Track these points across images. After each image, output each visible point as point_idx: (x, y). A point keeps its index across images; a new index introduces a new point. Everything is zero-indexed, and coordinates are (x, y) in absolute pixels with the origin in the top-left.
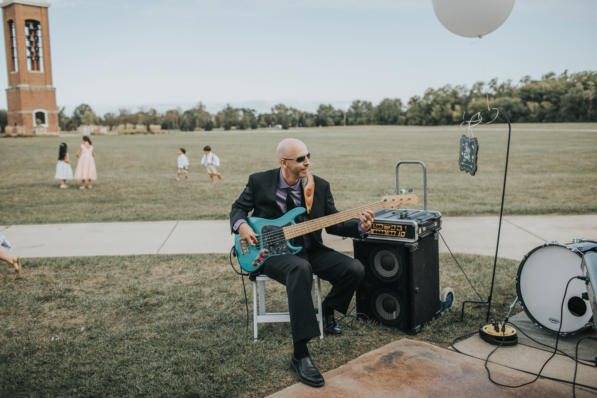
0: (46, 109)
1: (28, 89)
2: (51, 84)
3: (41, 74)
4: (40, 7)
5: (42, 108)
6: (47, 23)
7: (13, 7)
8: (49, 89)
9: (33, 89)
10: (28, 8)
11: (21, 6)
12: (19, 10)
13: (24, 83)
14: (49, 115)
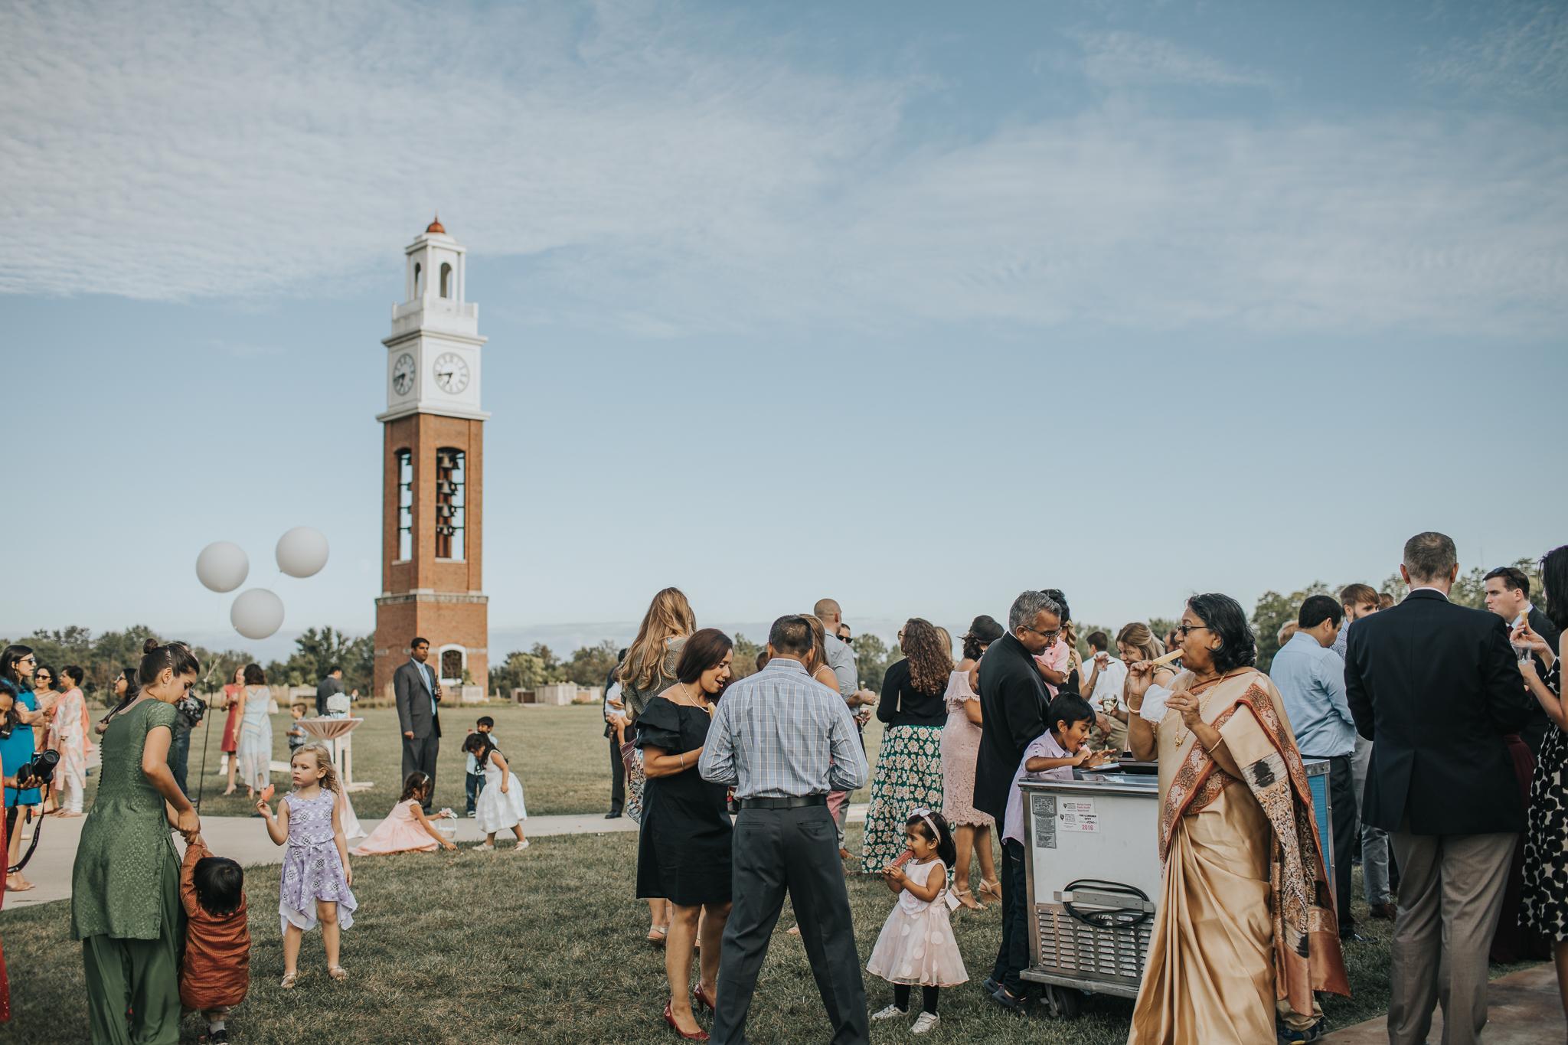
0: (464, 645)
1: (432, 599)
2: (479, 589)
3: (458, 565)
4: (469, 420)
5: (457, 643)
6: (480, 454)
7: (414, 421)
8: (475, 600)
9: (442, 599)
10: (445, 421)
11: (433, 417)
12: (426, 428)
13: (426, 587)
14: (468, 656)
